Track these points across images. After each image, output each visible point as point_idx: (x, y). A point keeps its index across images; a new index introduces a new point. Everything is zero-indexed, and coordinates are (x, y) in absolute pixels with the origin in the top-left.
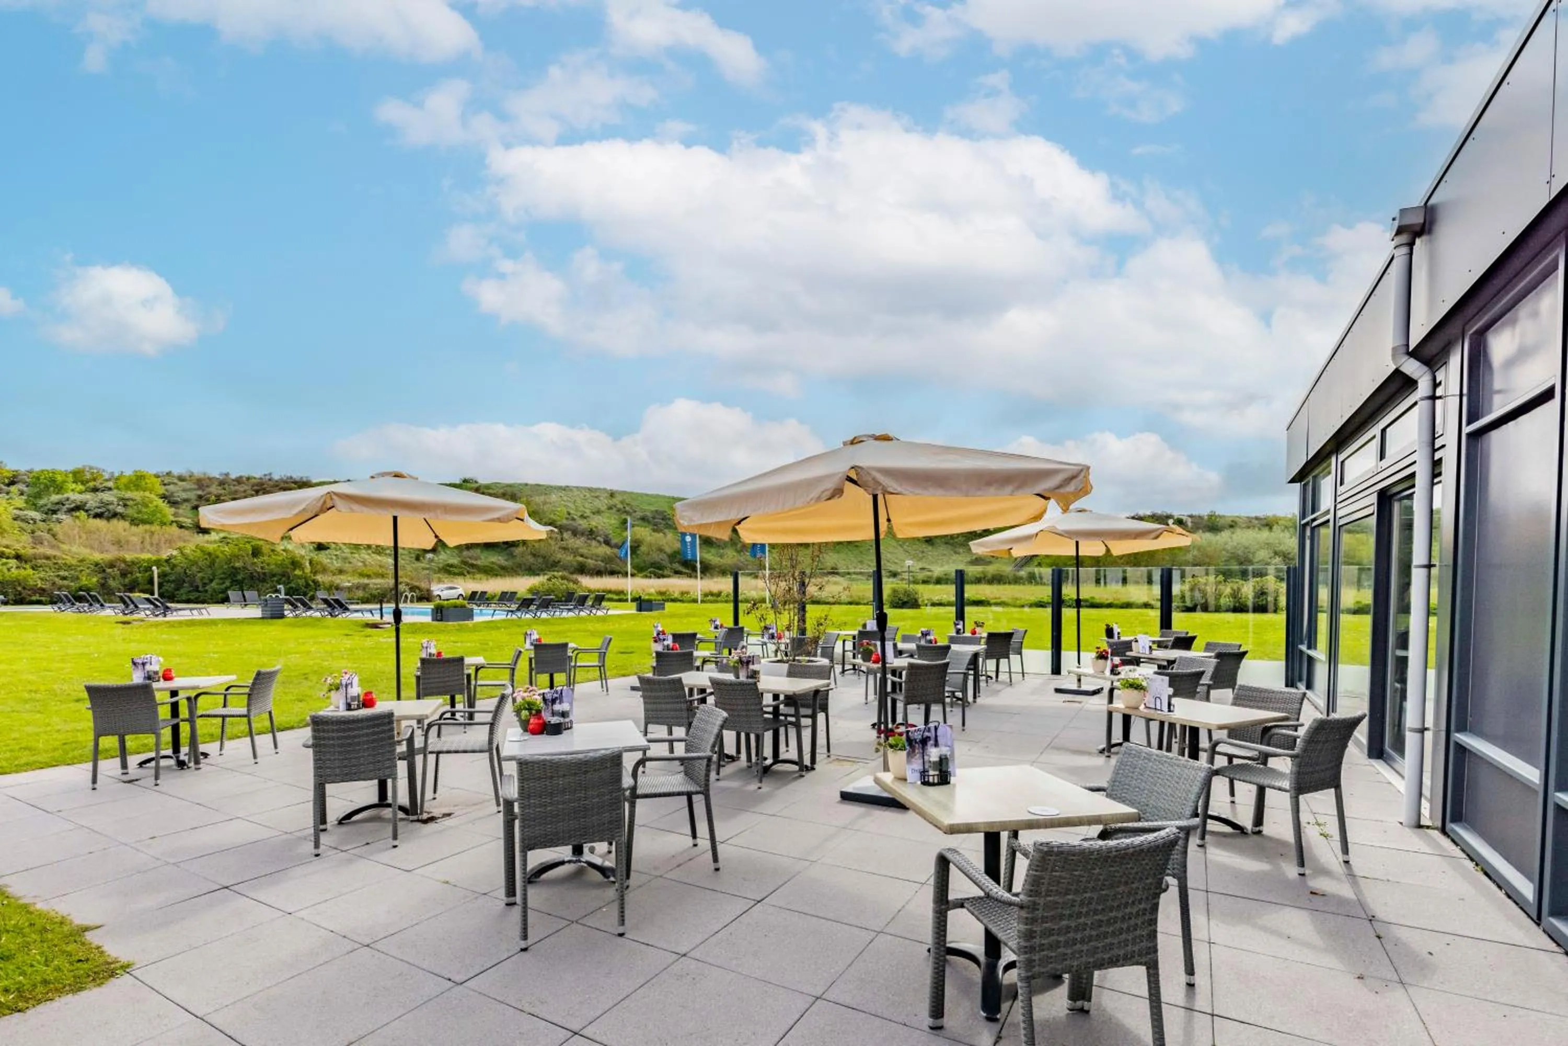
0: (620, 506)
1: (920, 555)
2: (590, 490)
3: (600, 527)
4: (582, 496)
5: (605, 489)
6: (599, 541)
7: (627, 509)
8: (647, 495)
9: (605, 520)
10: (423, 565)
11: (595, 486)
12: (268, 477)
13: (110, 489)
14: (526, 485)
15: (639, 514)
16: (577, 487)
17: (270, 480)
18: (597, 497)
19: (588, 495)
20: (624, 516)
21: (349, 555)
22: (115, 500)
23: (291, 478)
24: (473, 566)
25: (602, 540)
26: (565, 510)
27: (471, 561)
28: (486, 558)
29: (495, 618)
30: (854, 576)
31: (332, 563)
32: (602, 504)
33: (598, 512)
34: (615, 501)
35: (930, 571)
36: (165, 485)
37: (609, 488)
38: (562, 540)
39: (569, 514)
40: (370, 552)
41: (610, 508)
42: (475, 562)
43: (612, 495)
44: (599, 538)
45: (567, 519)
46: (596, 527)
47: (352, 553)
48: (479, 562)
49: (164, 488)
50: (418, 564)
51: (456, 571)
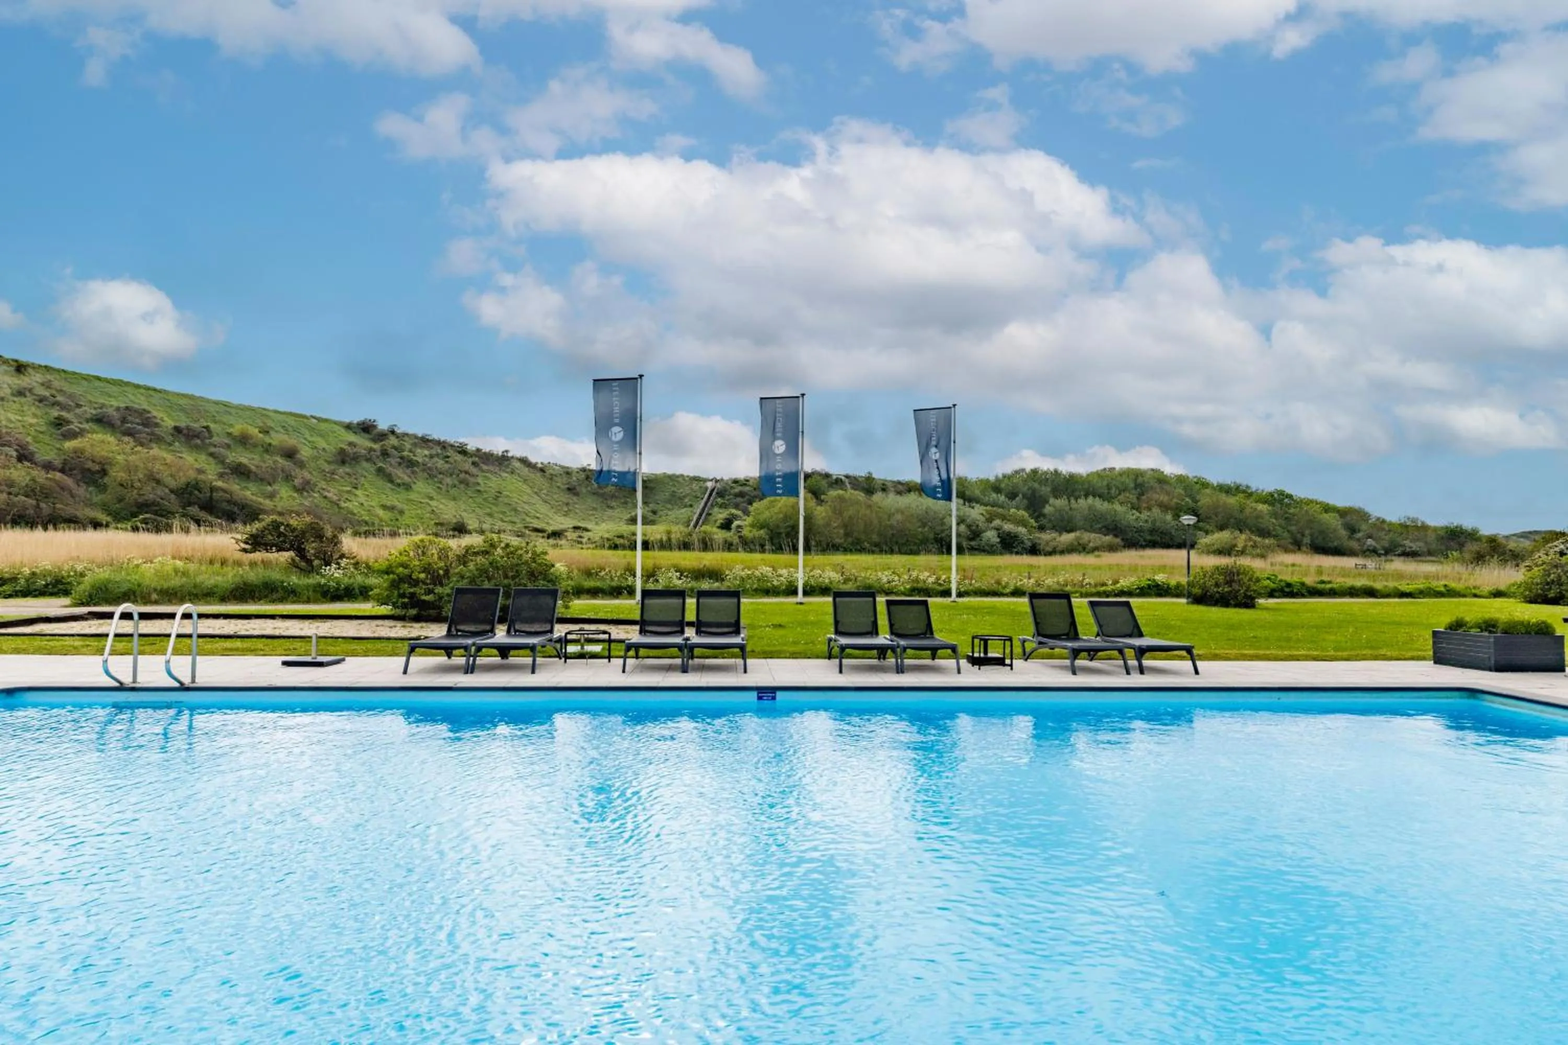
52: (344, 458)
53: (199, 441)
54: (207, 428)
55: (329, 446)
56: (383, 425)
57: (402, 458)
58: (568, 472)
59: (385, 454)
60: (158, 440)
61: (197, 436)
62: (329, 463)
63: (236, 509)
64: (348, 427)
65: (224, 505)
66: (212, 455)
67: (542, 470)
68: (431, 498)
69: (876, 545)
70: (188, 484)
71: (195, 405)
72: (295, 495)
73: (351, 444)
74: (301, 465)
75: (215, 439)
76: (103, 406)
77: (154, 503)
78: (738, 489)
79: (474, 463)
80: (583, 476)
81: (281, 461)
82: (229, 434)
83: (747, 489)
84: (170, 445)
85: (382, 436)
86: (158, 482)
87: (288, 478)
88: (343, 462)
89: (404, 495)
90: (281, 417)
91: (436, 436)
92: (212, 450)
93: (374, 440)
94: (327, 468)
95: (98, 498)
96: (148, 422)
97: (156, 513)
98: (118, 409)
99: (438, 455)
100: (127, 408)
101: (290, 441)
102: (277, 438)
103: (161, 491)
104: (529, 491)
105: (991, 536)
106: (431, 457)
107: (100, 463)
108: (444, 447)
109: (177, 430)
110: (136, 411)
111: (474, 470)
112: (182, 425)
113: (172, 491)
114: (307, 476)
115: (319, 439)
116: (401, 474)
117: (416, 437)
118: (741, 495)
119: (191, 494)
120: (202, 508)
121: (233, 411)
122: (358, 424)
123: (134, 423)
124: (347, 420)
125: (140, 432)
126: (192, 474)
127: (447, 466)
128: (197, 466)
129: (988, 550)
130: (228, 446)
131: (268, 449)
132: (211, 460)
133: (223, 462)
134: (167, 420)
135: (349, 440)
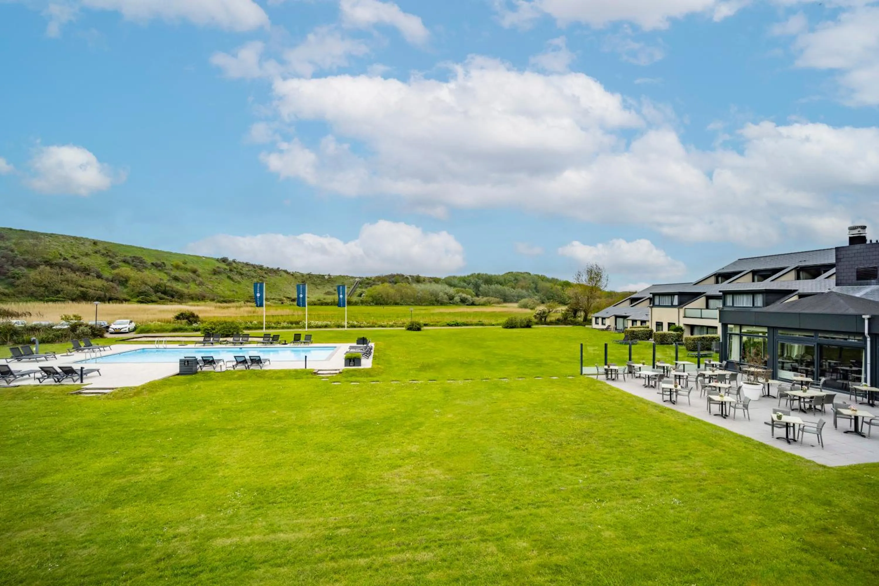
0: (103, 251)
3: (90, 266)
4: (69, 242)
5: (87, 239)
6: (93, 276)
7: (110, 254)
9: (94, 261)
15: (121, 258)
18: (82, 244)
20: (109, 259)
25: (95, 275)
26: (57, 252)
32: (89, 248)
33: (86, 255)
34: (99, 247)
37: (91, 238)
39: (61, 255)
41: (96, 252)
43: (95, 243)
44: (92, 273)
45: (61, 258)
46: (87, 265)
52: (216, 272)
53: (160, 268)
54: (163, 263)
55: (209, 268)
56: (230, 259)
57: (237, 272)
58: (302, 275)
59: (231, 270)
60: (146, 268)
61: (160, 266)
62: (209, 274)
63: (174, 293)
64: (218, 260)
65: (170, 292)
66: (166, 273)
67: (292, 275)
68: (248, 287)
69: (413, 303)
70: (157, 285)
71: (158, 253)
72: (196, 287)
73: (218, 267)
74: (198, 276)
75: (167, 267)
76: (125, 256)
77: (145, 292)
78: (367, 281)
79: (265, 273)
80: (308, 276)
81: (191, 274)
82: (172, 265)
83: (371, 281)
84: (150, 269)
85: (229, 264)
86: (146, 284)
87: (194, 281)
88: (215, 274)
89: (237, 285)
90: (192, 258)
91: (251, 263)
92: (166, 271)
93: (227, 265)
94: (209, 276)
95: (125, 290)
96: (142, 262)
97: (146, 295)
98: (131, 257)
99: (251, 270)
100: (134, 257)
101: (195, 267)
102: (189, 266)
103: (147, 288)
104: (286, 283)
105: (457, 299)
106: (249, 271)
107: (125, 278)
108: (254, 267)
109: (153, 264)
110: (137, 257)
111: (266, 276)
112: (154, 262)
113: (151, 287)
114: (201, 279)
115: (206, 265)
116: (237, 278)
117: (243, 263)
118: (368, 284)
119: (158, 288)
120: (162, 293)
121: (173, 256)
122: (221, 259)
123: (137, 262)
124: (217, 258)
125: (138, 265)
126: (158, 281)
127: (255, 274)
128: (160, 277)
129: (456, 304)
130: (171, 270)
131: (186, 270)
132: (165, 275)
133: (170, 275)
134: (149, 261)
135: (217, 265)
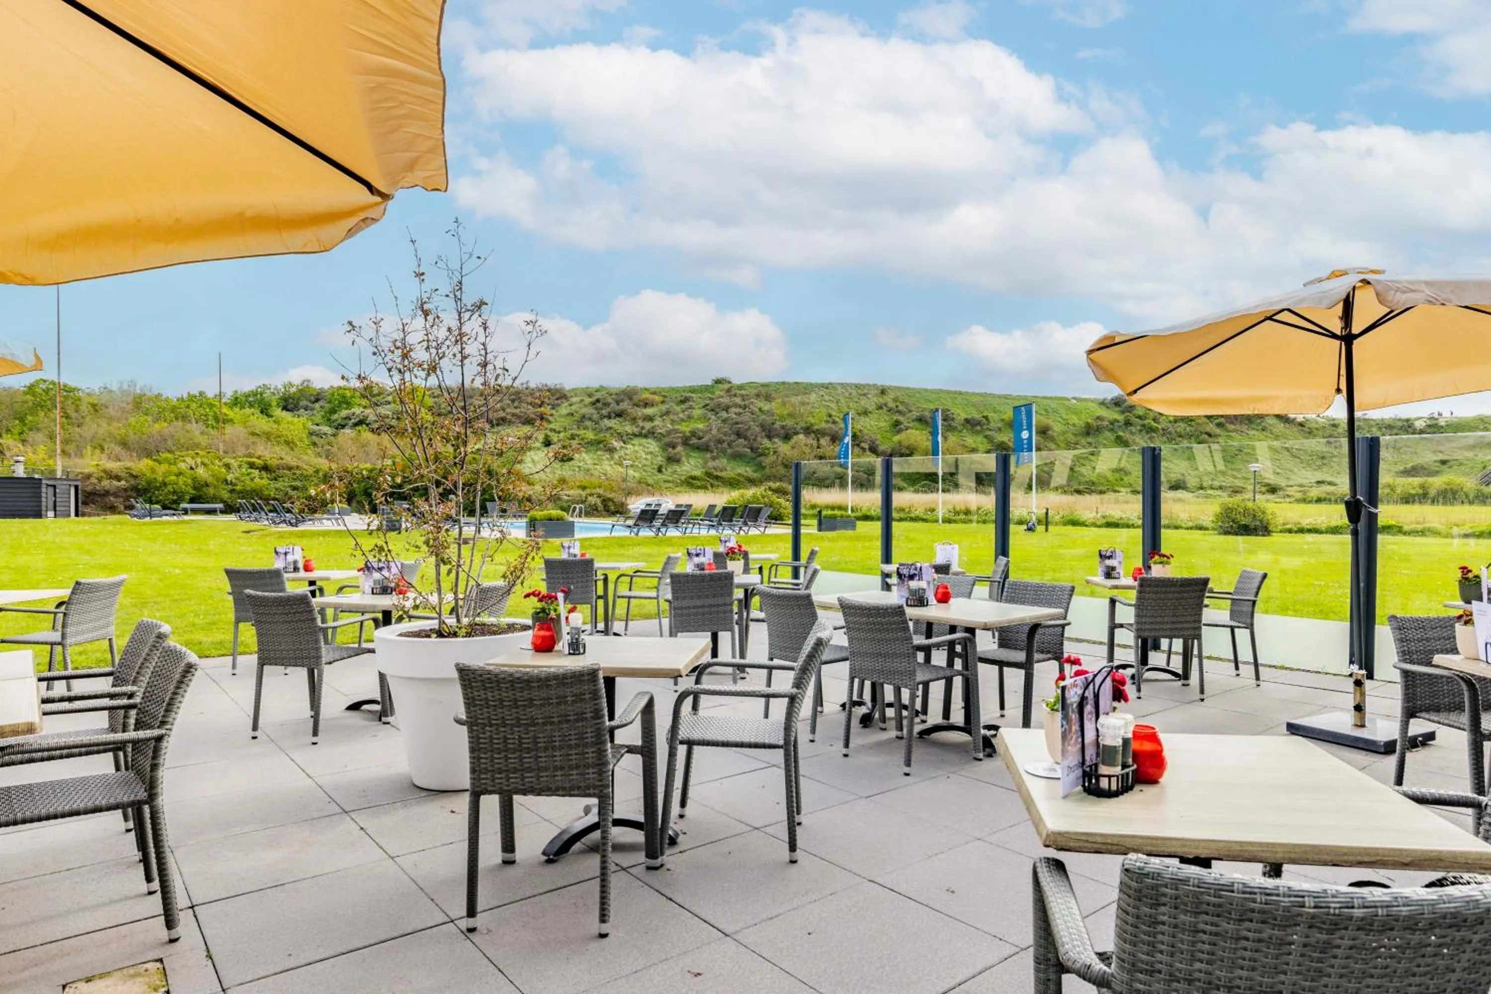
0: (892, 405)
1: (1319, 463)
2: (857, 386)
3: (866, 431)
4: (847, 394)
5: (874, 385)
6: (864, 449)
7: (901, 408)
8: (926, 390)
9: (872, 423)
10: (665, 477)
11: (863, 382)
12: (525, 386)
13: (389, 403)
14: (784, 383)
15: (915, 414)
16: (841, 384)
17: (527, 389)
18: (864, 395)
19: (854, 392)
20: (897, 417)
21: (591, 467)
22: (390, 413)
23: (546, 385)
24: (717, 478)
25: (867, 446)
26: (824, 412)
27: (715, 473)
28: (733, 469)
29: (614, 534)
30: (1210, 492)
31: (574, 476)
32: (870, 403)
33: (865, 413)
34: (888, 399)
35: (1330, 483)
36: (434, 397)
37: (879, 384)
38: (818, 447)
39: (830, 416)
40: (612, 463)
41: (880, 408)
42: (719, 474)
43: (883, 392)
44: (863, 445)
45: (827, 422)
46: (860, 431)
47: (595, 464)
48: (723, 474)
49: (433, 400)
50: (660, 476)
51: (699, 483)
52: (1089, 430)
53: (978, 428)
54: (986, 417)
55: (1080, 420)
59: (1128, 423)
60: (953, 429)
61: (979, 424)
62: (1075, 435)
64: (1103, 403)
66: (986, 437)
71: (983, 399)
73: (1100, 418)
74: (1053, 439)
75: (992, 425)
76: (925, 409)
79: (1220, 426)
82: (1002, 420)
84: (960, 431)
85: (1130, 410)
88: (1088, 434)
90: (1048, 402)
92: (988, 433)
93: (1122, 413)
94: (1073, 439)
96: (948, 418)
98: (931, 411)
100: (936, 409)
101: (1049, 420)
109: (967, 421)
110: (941, 410)
112: (971, 417)
115: (1074, 417)
122: (1111, 400)
124: (1101, 397)
128: (974, 446)
130: (1000, 429)
132: (985, 440)
133: (992, 442)
134: (961, 414)
135: (1098, 414)
